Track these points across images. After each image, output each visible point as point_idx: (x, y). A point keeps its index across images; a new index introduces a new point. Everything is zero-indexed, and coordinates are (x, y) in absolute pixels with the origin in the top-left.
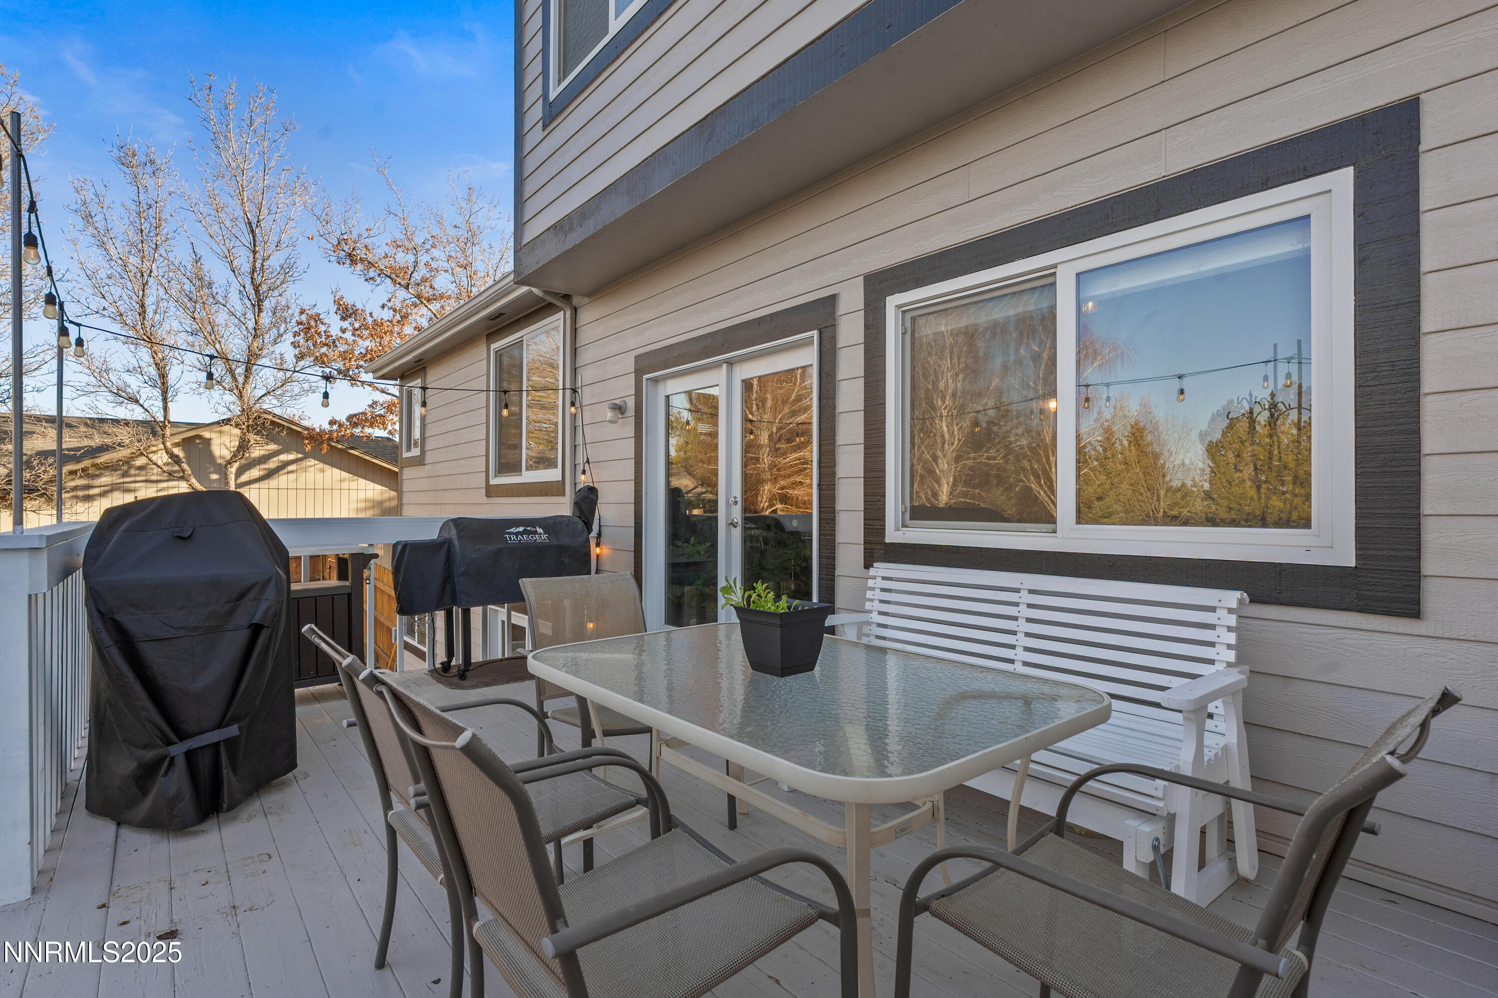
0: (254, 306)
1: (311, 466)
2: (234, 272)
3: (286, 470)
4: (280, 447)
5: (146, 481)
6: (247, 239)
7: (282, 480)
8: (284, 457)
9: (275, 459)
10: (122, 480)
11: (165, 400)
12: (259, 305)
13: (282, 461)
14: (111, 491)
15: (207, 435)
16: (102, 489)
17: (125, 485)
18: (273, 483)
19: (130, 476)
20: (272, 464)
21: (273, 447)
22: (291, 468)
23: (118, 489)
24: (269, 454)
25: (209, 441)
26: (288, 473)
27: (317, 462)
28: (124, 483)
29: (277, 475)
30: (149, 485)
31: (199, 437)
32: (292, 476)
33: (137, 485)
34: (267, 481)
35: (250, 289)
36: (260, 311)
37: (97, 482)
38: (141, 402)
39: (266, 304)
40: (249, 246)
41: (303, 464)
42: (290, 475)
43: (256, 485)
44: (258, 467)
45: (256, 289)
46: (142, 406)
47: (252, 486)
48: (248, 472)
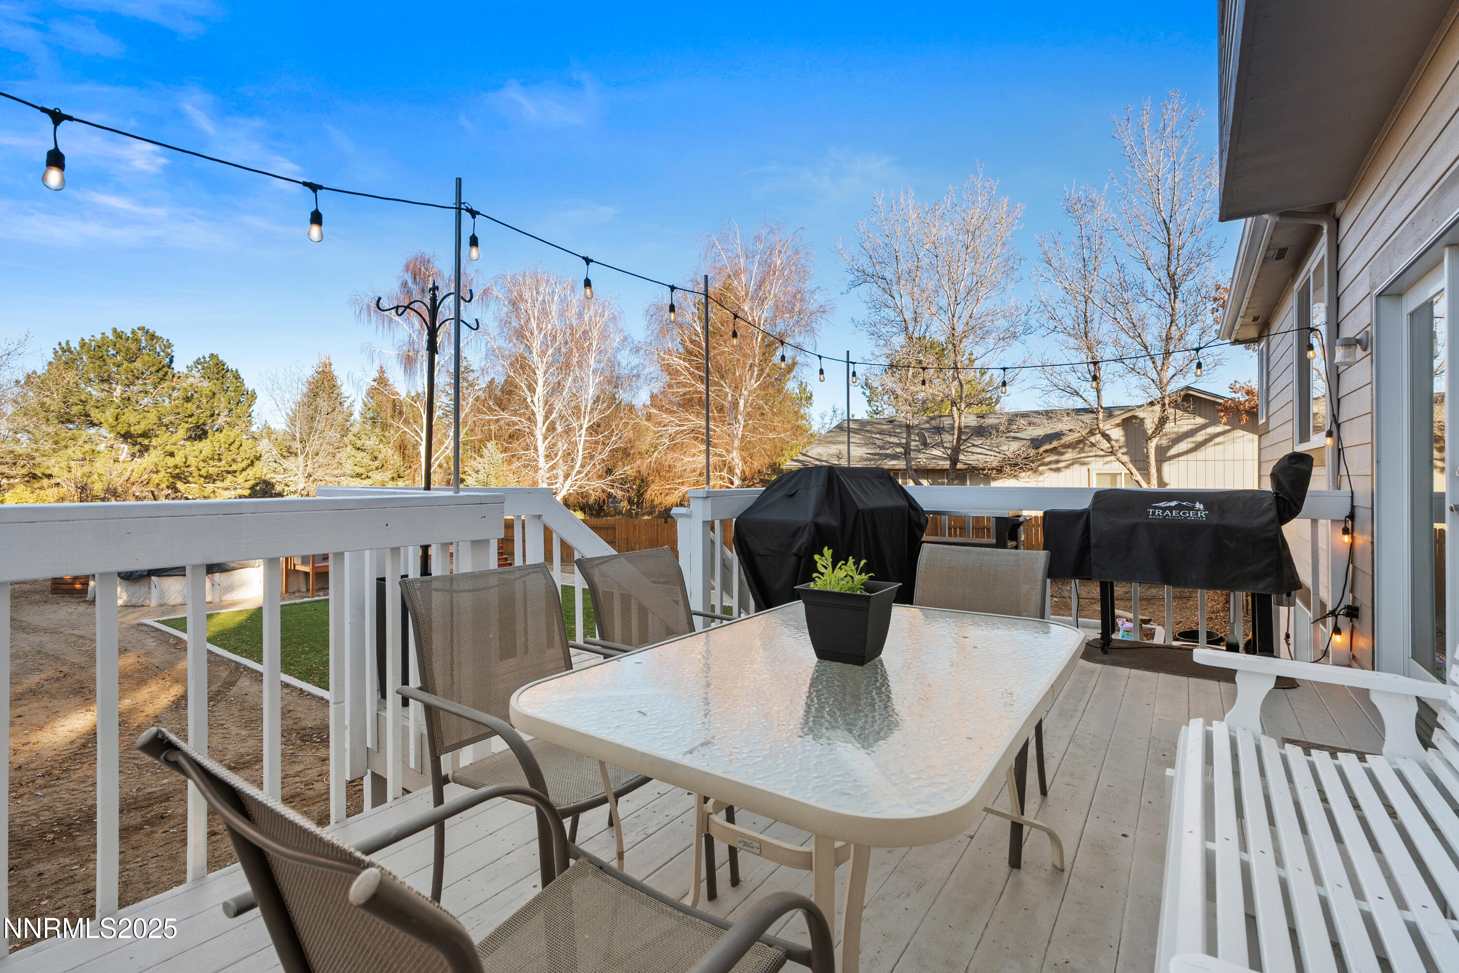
0: (1169, 294)
1: (1240, 437)
2: (1150, 269)
3: (1212, 443)
4: (1207, 421)
5: (1096, 456)
6: (1162, 236)
7: (1209, 451)
8: (1212, 430)
9: (1203, 432)
10: (1079, 456)
11: (1098, 391)
12: (1175, 293)
13: (1209, 434)
14: (1072, 464)
15: (1141, 415)
16: (1067, 462)
17: (1082, 460)
18: (1200, 454)
19: (1084, 452)
20: (1200, 437)
21: (1200, 421)
22: (1217, 440)
23: (1077, 463)
24: (1196, 428)
25: (1142, 420)
26: (1215, 445)
27: (1245, 433)
28: (1080, 458)
29: (1204, 447)
30: (1098, 459)
31: (1135, 417)
32: (1220, 447)
33: (1089, 459)
34: (1194, 453)
35: (1165, 280)
36: (1176, 297)
37: (1063, 458)
38: (1080, 393)
39: (1184, 288)
40: (1164, 241)
41: (1231, 435)
42: (1217, 447)
43: (1184, 458)
44: (1186, 440)
45: (1171, 277)
46: (1081, 397)
47: (1180, 458)
48: (1177, 446)
